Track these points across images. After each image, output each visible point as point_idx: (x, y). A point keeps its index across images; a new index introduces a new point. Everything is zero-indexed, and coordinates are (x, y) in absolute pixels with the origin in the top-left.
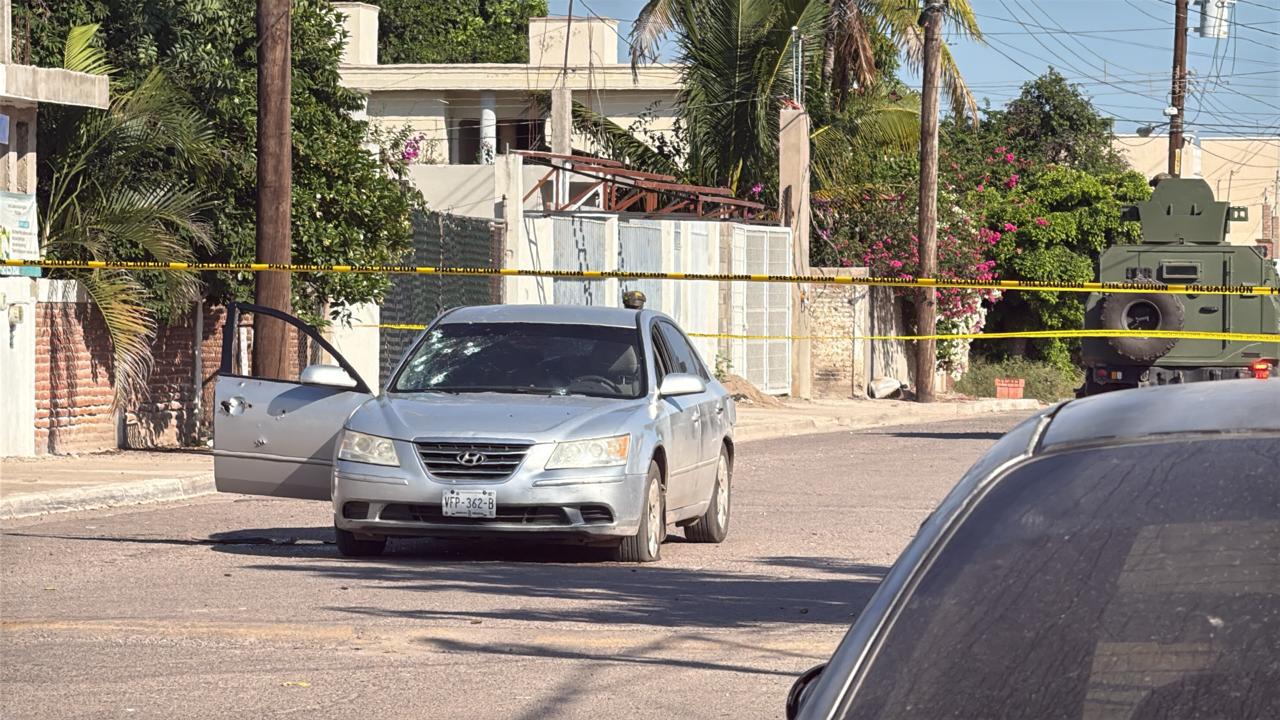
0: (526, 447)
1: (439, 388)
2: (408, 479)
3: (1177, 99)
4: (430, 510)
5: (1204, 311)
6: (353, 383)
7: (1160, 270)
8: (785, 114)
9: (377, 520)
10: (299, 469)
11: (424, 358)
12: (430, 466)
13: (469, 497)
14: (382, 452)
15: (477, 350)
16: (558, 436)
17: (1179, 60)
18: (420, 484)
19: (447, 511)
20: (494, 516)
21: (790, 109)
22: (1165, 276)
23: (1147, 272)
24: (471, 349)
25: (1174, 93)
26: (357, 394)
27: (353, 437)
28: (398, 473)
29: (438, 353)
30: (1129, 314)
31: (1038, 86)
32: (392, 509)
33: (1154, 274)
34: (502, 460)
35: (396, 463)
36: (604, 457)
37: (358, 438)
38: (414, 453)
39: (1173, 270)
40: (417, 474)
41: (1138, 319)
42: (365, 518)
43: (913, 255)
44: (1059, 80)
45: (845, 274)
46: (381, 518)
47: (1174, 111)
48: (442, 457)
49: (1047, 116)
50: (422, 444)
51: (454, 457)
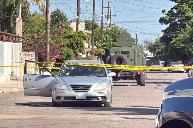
0: (91, 86)
1: (68, 75)
2: (69, 92)
3: (78, 14)
4: (74, 98)
5: (131, 60)
6: (51, 75)
8: (18, 19)
9: (63, 100)
10: (41, 91)
11: (64, 70)
12: (73, 89)
13: (79, 95)
14: (64, 87)
15: (74, 68)
16: (96, 84)
17: (78, 6)
18: (72, 93)
19: (77, 98)
20: (86, 98)
21: (18, 18)
22: (123, 53)
23: (119, 52)
24: (73, 68)
25: (77, 13)
26: (52, 77)
27: (57, 85)
28: (68, 91)
29: (66, 69)
30: (116, 61)
31: (55, 12)
32: (66, 98)
33: (121, 52)
34: (86, 88)
35: (67, 89)
36: (104, 88)
37: (59, 85)
38: (70, 87)
39: (125, 52)
40: (71, 91)
41: (118, 62)
42: (60, 99)
43: (44, 49)
44: (59, 11)
45: (30, 53)
46: (64, 99)
47: (78, 17)
48: (76, 88)
49: (57, 18)
50: (71, 86)
51: (78, 88)
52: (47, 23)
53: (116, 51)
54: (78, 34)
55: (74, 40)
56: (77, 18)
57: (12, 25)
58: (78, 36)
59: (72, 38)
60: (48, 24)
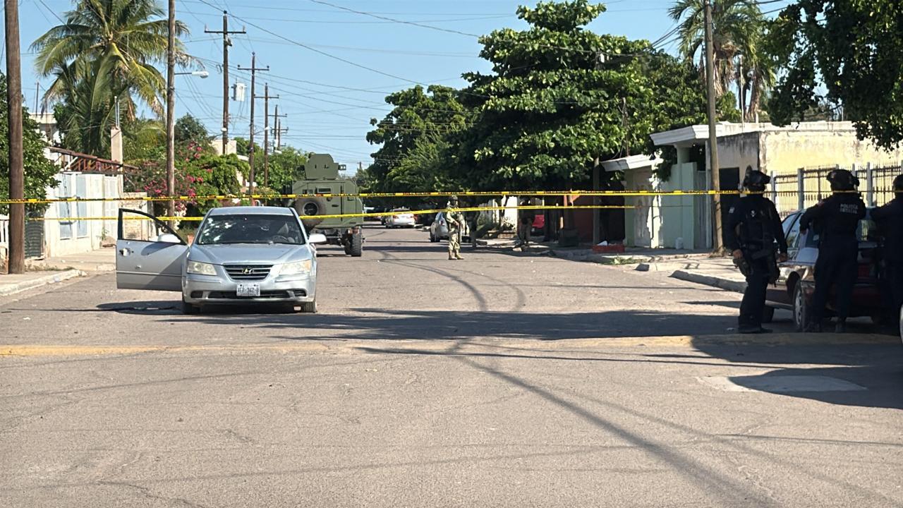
0: (271, 266)
1: (218, 242)
2: (221, 280)
3: (225, 125)
4: (232, 293)
5: (333, 206)
6: (179, 241)
7: (316, 190)
8: (113, 131)
9: (207, 298)
11: (208, 230)
12: (231, 275)
13: (247, 287)
14: (208, 270)
15: (230, 226)
16: (283, 261)
17: (226, 110)
18: (226, 282)
19: (238, 294)
20: (259, 295)
21: (115, 129)
22: (318, 192)
23: (311, 191)
24: (227, 226)
25: (224, 122)
26: (180, 246)
27: (194, 264)
28: (217, 278)
29: (214, 228)
30: (305, 208)
31: (183, 120)
32: (213, 294)
33: (314, 191)
34: (261, 272)
35: (215, 274)
36: (301, 269)
37: (196, 264)
38: (223, 270)
39: (321, 190)
40: (225, 278)
41: (309, 210)
42: (201, 297)
43: (165, 187)
44: (190, 118)
45: (138, 195)
46: (209, 297)
47: (225, 129)
48: (235, 271)
49: (187, 131)
50: (225, 266)
51: (241, 271)
52: (169, 139)
53: (306, 188)
54: (228, 158)
55: (219, 170)
56: (224, 132)
57: (103, 144)
58: (227, 163)
59: (216, 166)
60: (171, 139)
